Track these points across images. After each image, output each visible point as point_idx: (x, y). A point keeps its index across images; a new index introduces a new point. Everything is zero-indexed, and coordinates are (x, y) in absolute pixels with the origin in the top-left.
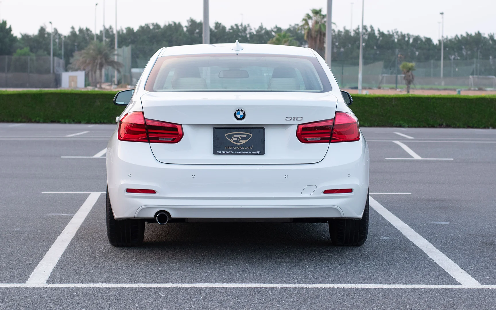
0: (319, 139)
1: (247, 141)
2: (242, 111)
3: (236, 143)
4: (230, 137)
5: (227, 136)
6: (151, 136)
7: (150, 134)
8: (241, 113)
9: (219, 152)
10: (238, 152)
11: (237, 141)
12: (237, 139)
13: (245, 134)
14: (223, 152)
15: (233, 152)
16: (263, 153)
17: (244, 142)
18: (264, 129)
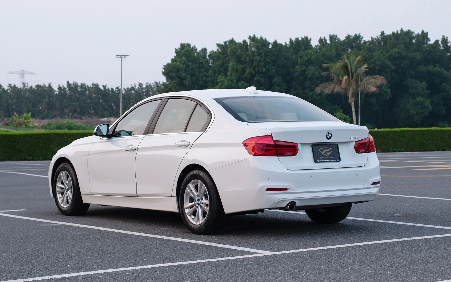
0: (363, 151)
1: (330, 153)
2: (330, 133)
3: (325, 155)
4: (322, 150)
5: (320, 150)
6: (279, 152)
7: (278, 151)
8: (330, 135)
9: (318, 161)
10: (328, 161)
11: (325, 153)
12: (326, 152)
13: (329, 149)
14: (320, 161)
15: (325, 161)
16: (340, 160)
17: (329, 154)
18: (337, 145)
